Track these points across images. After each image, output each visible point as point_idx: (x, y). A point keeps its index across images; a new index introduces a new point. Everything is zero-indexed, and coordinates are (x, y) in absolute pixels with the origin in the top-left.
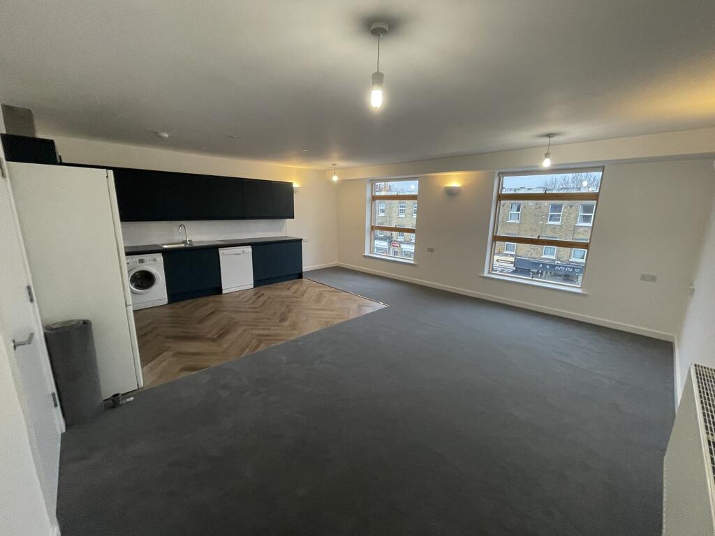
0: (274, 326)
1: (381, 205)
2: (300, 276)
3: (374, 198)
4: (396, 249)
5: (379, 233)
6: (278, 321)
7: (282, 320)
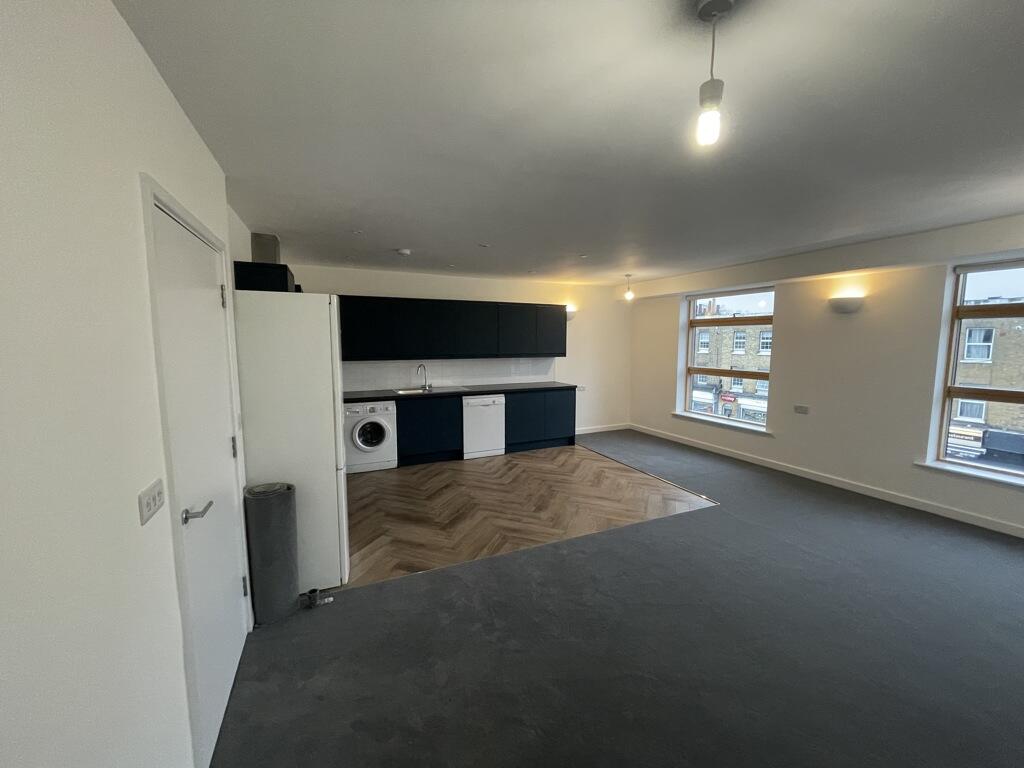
0: (527, 516)
1: (704, 336)
2: (571, 440)
3: (693, 324)
4: (729, 406)
5: (700, 380)
6: (534, 508)
7: (539, 509)
